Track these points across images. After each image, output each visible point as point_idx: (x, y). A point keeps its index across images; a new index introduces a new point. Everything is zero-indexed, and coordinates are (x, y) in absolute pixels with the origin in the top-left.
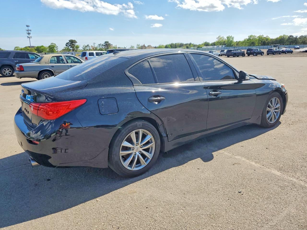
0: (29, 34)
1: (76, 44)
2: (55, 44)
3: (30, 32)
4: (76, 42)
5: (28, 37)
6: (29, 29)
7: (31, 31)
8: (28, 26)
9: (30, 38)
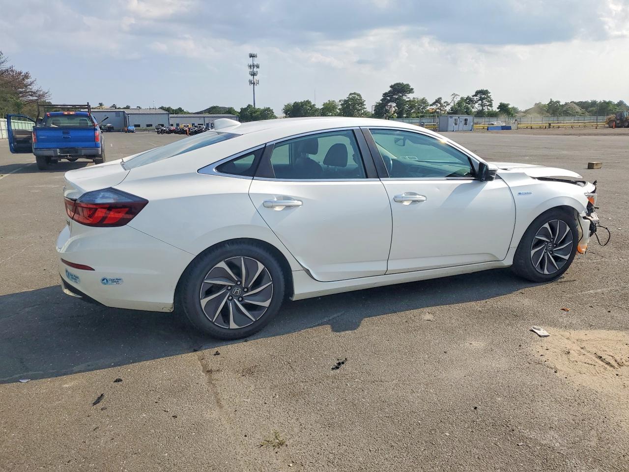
0: (253, 74)
1: (410, 97)
2: (359, 95)
3: (255, 69)
4: (411, 91)
5: (251, 83)
6: (255, 63)
7: (258, 67)
8: (253, 57)
9: (254, 86)
